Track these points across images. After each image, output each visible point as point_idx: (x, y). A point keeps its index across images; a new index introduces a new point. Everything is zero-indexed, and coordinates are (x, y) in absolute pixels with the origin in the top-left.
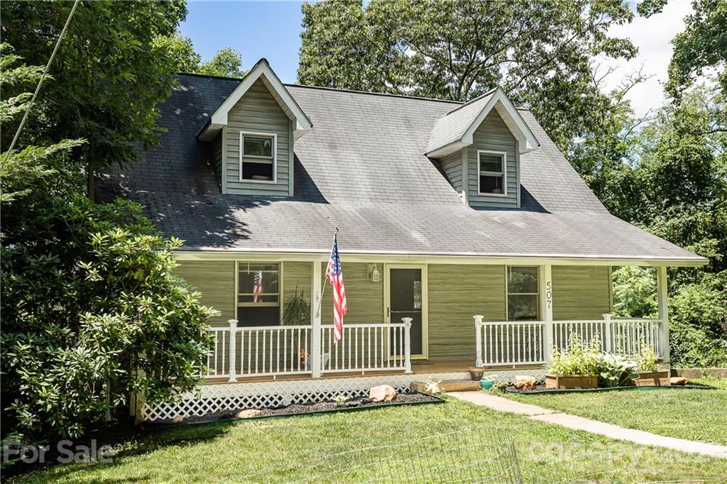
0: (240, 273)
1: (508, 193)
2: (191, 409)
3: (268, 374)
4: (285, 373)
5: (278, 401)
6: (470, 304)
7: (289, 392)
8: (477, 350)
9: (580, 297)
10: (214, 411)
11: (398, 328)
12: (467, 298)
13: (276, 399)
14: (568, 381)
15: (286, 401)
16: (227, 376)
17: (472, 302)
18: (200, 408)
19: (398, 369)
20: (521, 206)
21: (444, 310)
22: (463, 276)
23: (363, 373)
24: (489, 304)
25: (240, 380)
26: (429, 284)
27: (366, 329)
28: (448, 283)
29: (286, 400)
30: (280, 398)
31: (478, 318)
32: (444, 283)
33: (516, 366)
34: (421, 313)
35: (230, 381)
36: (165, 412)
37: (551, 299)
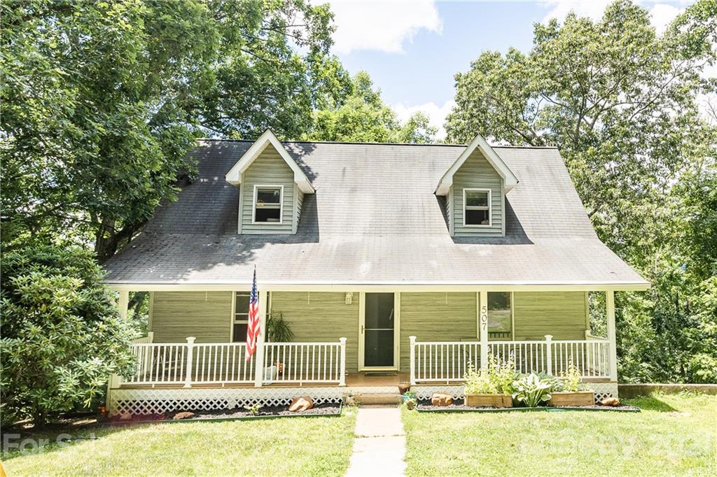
0: (237, 297)
1: (493, 224)
2: (153, 408)
3: (218, 382)
4: (232, 381)
5: (224, 404)
6: (441, 323)
7: (233, 398)
8: (411, 367)
9: (554, 317)
10: (171, 410)
11: (334, 347)
12: (439, 318)
13: (222, 403)
14: (479, 400)
15: (231, 406)
16: (184, 382)
17: (443, 321)
18: (160, 407)
19: (333, 381)
20: (506, 235)
21: (416, 328)
22: (434, 298)
23: (301, 385)
24: (461, 323)
25: (193, 386)
26: (401, 305)
27: (305, 347)
28: (420, 305)
29: (231, 404)
30: (226, 403)
31: (413, 338)
32: (416, 305)
33: (450, 382)
34: (393, 331)
35: (185, 387)
36: (132, 410)
37: (486, 322)
